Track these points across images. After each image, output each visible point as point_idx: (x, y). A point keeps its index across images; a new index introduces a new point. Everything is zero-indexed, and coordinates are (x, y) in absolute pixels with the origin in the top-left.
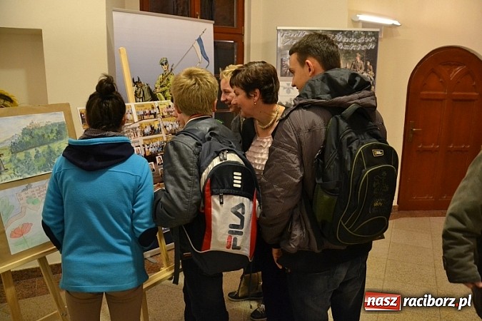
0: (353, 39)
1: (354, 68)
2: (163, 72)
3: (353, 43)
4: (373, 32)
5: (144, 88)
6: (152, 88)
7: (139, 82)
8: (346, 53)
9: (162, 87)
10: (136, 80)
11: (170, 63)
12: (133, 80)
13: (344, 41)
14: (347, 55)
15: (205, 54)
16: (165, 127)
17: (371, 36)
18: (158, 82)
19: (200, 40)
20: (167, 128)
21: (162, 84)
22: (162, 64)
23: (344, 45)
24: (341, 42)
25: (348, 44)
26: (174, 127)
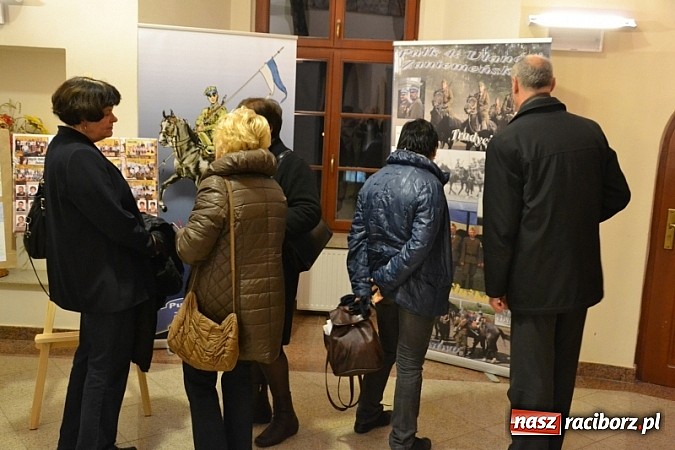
0: (506, 58)
1: (509, 105)
2: (209, 105)
3: (506, 63)
4: (540, 44)
5: (178, 124)
6: (192, 126)
7: (172, 116)
8: (494, 82)
9: (206, 124)
10: (168, 114)
11: (221, 94)
12: (164, 113)
13: (493, 60)
14: (497, 84)
15: (280, 82)
16: (129, 169)
17: (537, 52)
18: (201, 118)
19: (272, 64)
20: (132, 171)
21: (208, 120)
22: (209, 95)
23: (491, 67)
24: (488, 63)
25: (500, 65)
26: (142, 171)
